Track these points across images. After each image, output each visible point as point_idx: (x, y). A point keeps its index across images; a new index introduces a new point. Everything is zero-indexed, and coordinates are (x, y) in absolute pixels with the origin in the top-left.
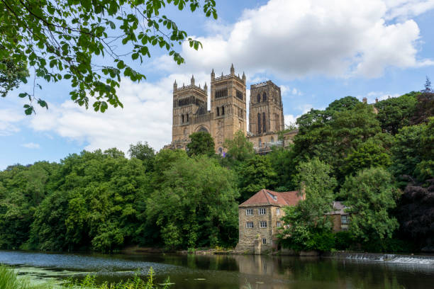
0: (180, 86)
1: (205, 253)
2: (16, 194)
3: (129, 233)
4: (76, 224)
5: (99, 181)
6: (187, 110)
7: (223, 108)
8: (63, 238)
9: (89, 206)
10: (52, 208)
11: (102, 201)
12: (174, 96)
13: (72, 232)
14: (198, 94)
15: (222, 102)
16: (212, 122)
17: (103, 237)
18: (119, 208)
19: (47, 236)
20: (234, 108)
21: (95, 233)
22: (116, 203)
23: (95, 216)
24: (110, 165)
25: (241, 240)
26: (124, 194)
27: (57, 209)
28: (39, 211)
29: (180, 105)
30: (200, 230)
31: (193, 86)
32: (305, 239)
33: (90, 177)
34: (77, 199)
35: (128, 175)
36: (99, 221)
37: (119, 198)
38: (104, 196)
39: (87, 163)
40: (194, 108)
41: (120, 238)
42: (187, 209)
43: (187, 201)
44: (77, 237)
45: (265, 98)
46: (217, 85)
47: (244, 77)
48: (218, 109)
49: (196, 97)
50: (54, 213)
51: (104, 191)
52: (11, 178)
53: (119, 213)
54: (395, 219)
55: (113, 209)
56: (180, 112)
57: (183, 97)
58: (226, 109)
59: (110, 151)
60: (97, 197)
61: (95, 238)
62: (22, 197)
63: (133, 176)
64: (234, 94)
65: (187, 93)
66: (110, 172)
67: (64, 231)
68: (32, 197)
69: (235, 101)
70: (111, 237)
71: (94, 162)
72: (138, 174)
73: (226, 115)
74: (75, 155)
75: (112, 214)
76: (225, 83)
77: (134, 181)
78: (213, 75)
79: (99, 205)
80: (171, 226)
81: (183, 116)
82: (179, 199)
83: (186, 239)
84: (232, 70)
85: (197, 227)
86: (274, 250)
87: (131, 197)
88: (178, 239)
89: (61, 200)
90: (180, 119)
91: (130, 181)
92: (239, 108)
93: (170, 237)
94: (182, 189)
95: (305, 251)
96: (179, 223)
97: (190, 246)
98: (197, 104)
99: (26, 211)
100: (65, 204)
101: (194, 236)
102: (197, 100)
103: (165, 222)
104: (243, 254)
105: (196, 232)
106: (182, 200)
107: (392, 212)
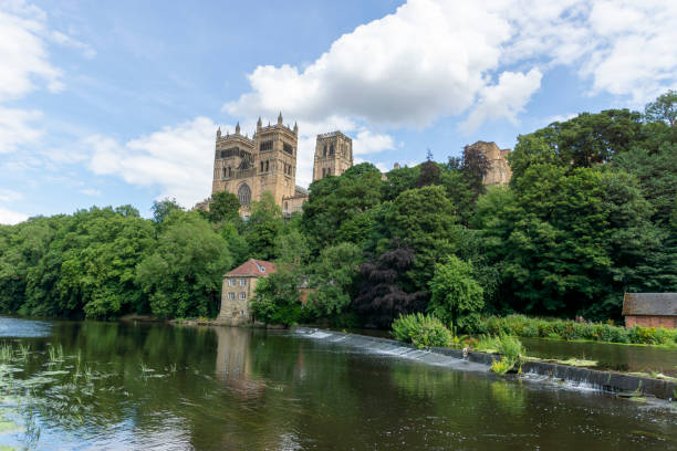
0: (223, 134)
1: (191, 323)
2: (14, 253)
3: (126, 300)
4: (70, 290)
5: (103, 241)
6: (229, 162)
7: (267, 162)
8: (57, 303)
9: (83, 270)
10: (46, 271)
11: (97, 265)
12: (217, 146)
13: (66, 298)
14: (243, 144)
15: (266, 156)
16: (255, 178)
17: (96, 304)
18: (117, 272)
19: (41, 300)
20: (279, 163)
21: (89, 299)
22: (116, 267)
23: (87, 280)
24: (115, 224)
25: (222, 311)
26: (123, 258)
27: (51, 270)
28: (32, 273)
29: (222, 156)
30: (190, 299)
31: (237, 135)
32: (270, 312)
33: (92, 237)
34: (71, 260)
35: (130, 237)
36: (93, 286)
37: (118, 262)
38: (101, 259)
39: (93, 220)
40: (237, 161)
41: (116, 306)
42: (176, 277)
43: (176, 269)
44: (72, 303)
45: (332, 151)
46: (263, 136)
47: (296, 128)
48: (262, 163)
49: (241, 148)
50: (47, 276)
51: (101, 253)
52: (16, 233)
53: (117, 278)
54: (347, 296)
55: (109, 274)
56: (222, 165)
57: (225, 148)
58: (270, 164)
59: (122, 208)
60: (92, 260)
61: (88, 305)
62: (19, 256)
63: (134, 239)
64: (280, 147)
65: (230, 143)
66: (116, 231)
67: (58, 295)
68: (29, 256)
69: (281, 156)
70: (107, 304)
71: (100, 220)
72: (141, 237)
73: (270, 171)
74: (85, 210)
75: (109, 279)
76: (272, 134)
77: (136, 244)
78: (259, 123)
79: (94, 270)
80: (159, 294)
81: (225, 169)
82: (167, 266)
83: (176, 308)
84: (280, 119)
85: (186, 295)
86: (249, 322)
87: (131, 260)
88: (167, 307)
89: (56, 261)
90: (221, 172)
91: (131, 244)
92: (285, 164)
93: (158, 306)
94: (172, 255)
95: (272, 323)
96: (168, 291)
97: (178, 316)
98: (242, 156)
99: (22, 272)
100: (58, 266)
101: (183, 305)
102: (243, 151)
103: (153, 290)
104: (222, 326)
105: (185, 301)
106: (170, 267)
107: (346, 289)
